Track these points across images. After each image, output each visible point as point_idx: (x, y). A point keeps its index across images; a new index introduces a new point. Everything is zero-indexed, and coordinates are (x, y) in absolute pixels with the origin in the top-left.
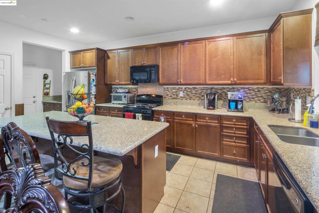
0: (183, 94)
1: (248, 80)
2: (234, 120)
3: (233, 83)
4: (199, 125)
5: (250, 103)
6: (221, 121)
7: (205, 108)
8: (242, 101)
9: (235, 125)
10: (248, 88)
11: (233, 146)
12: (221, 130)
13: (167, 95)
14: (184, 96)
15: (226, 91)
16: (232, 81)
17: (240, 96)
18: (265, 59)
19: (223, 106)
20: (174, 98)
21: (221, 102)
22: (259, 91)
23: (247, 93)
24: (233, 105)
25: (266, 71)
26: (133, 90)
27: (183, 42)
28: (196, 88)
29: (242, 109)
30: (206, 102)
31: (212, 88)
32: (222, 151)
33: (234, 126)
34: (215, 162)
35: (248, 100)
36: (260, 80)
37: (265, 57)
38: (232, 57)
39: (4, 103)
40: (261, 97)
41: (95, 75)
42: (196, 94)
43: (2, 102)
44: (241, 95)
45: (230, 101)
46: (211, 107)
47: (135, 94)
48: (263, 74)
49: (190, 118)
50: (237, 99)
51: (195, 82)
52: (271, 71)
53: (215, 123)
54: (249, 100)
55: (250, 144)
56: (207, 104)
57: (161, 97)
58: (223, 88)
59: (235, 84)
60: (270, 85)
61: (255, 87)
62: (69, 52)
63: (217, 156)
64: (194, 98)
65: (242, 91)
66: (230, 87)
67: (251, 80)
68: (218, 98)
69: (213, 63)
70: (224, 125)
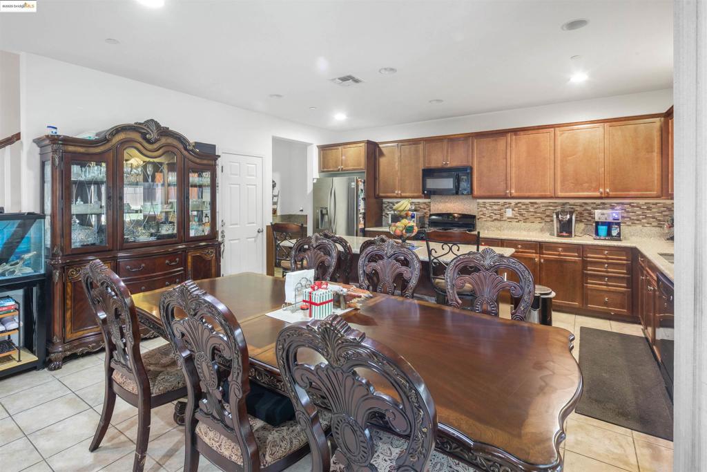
0: (513, 214)
1: (629, 191)
2: (606, 252)
3: (603, 196)
4: (547, 260)
5: (633, 227)
6: (584, 253)
7: (554, 235)
8: (619, 224)
9: (607, 259)
10: (630, 204)
11: (603, 291)
12: (585, 268)
13: (484, 214)
14: (513, 217)
15: (589, 208)
16: (601, 193)
17: (616, 216)
18: (659, 157)
19: (585, 232)
20: (495, 219)
21: (582, 226)
22: (649, 208)
23: (628, 212)
24: (603, 230)
25: (660, 178)
26: (422, 207)
27: (515, 131)
28: (536, 203)
29: (620, 237)
30: (556, 225)
31: (564, 204)
32: (585, 299)
33: (605, 260)
34: (574, 316)
35: (630, 223)
36: (651, 191)
37: (660, 155)
38: (602, 155)
40: (653, 218)
41: (364, 183)
42: (535, 212)
43: (255, 222)
44: (617, 214)
45: (597, 223)
46: (564, 234)
47: (425, 213)
48: (656, 182)
49: (531, 248)
50: (610, 220)
51: (537, 194)
52: (668, 176)
53: (573, 257)
54: (632, 223)
55: (632, 288)
56: (557, 228)
57: (474, 217)
58: (586, 204)
59: (608, 197)
60: (668, 199)
61: (642, 202)
62: (318, 146)
63: (578, 306)
64: (532, 219)
65: (618, 208)
66: (598, 201)
67: (634, 191)
68: (576, 220)
69: (568, 165)
70: (588, 259)
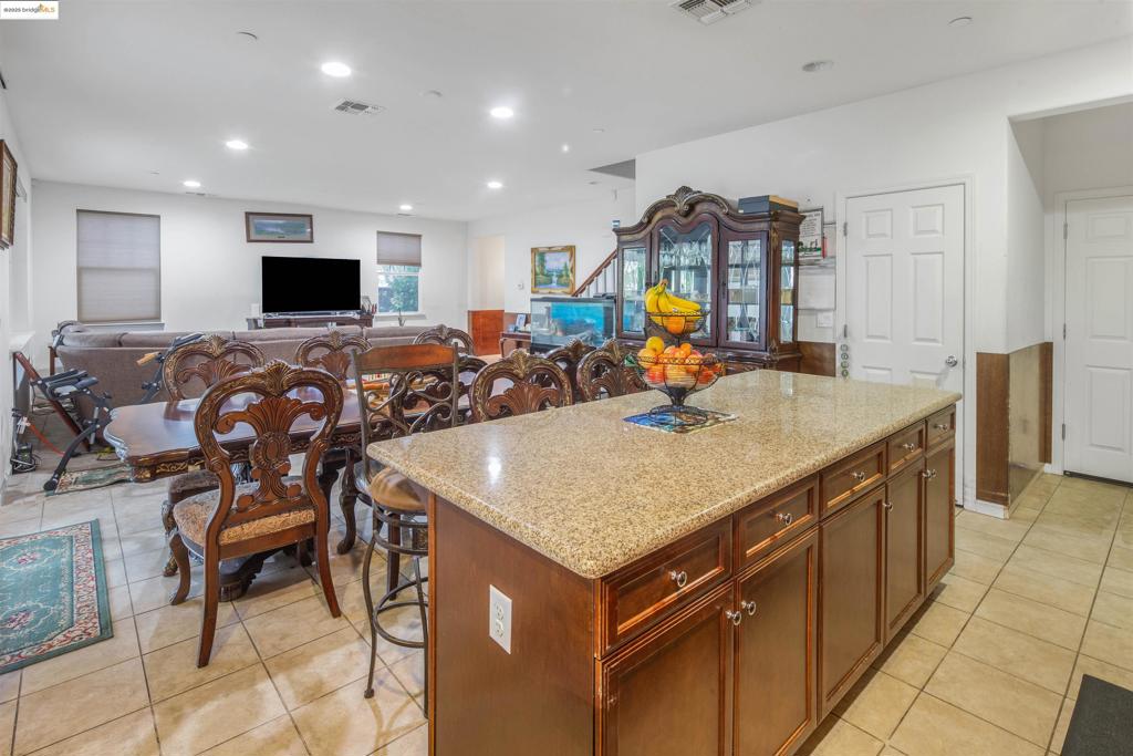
39: (943, 343)
43: (940, 339)
